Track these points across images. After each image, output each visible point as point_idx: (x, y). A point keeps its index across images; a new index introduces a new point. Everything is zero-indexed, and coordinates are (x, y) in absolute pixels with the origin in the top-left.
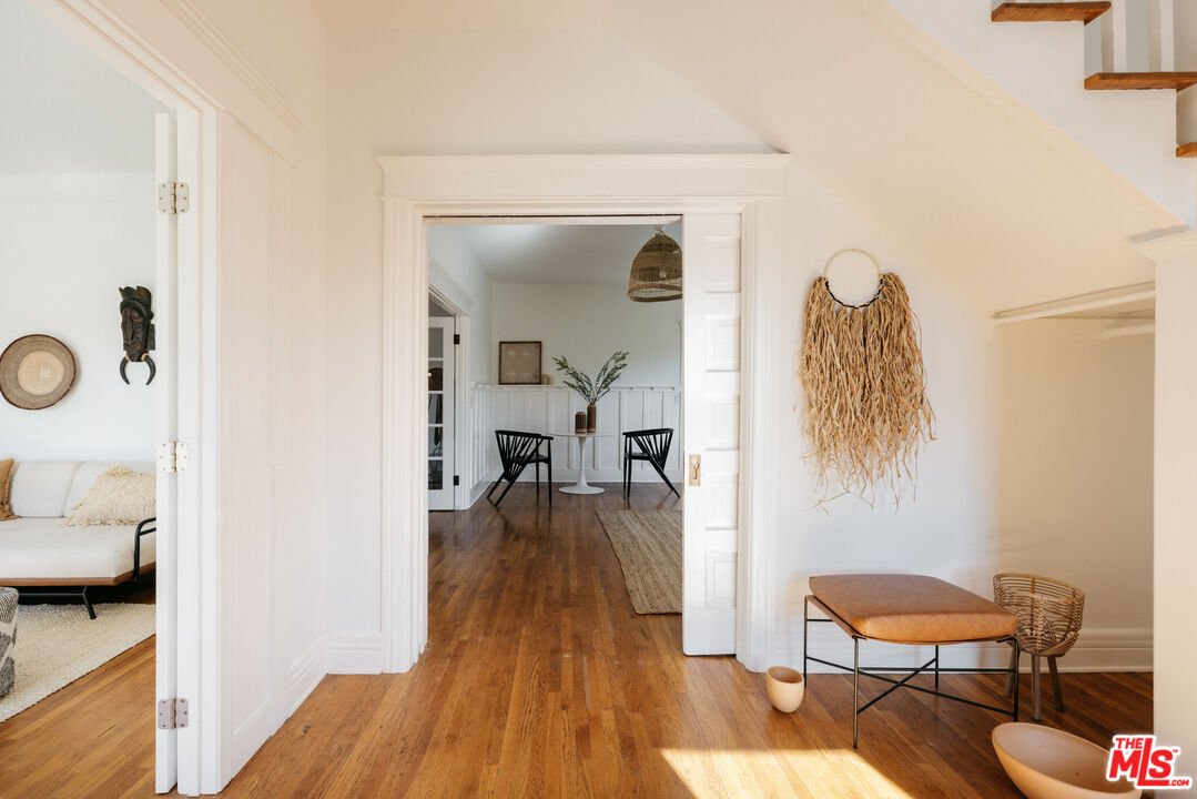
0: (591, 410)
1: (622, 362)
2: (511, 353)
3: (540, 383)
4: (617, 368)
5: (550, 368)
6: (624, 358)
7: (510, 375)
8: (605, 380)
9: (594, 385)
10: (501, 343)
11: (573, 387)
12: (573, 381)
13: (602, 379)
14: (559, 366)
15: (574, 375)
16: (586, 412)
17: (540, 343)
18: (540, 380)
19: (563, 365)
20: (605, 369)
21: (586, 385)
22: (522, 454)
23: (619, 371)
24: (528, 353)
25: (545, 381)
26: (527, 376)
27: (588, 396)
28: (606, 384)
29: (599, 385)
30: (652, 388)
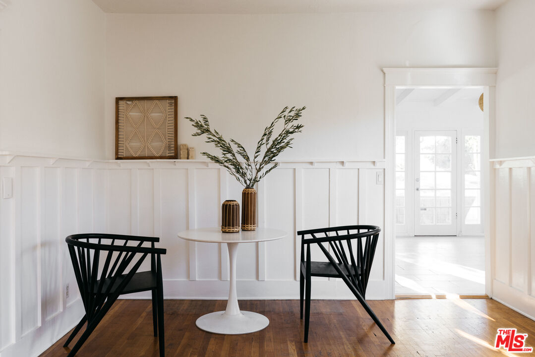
0: (249, 198)
1: (295, 123)
2: (133, 113)
3: (176, 157)
4: (288, 132)
5: (187, 135)
6: (298, 115)
7: (132, 146)
8: (269, 150)
9: (251, 159)
10: (118, 100)
11: (217, 161)
12: (218, 153)
13: (264, 149)
14: (196, 130)
15: (220, 142)
16: (239, 201)
17: (175, 99)
18: (175, 152)
19: (203, 128)
20: (268, 134)
21: (240, 159)
22: (126, 272)
23: (291, 136)
24: (158, 114)
25: (183, 153)
26: (158, 146)
27: (243, 175)
28: (271, 155)
29: (260, 159)
30: (342, 163)
